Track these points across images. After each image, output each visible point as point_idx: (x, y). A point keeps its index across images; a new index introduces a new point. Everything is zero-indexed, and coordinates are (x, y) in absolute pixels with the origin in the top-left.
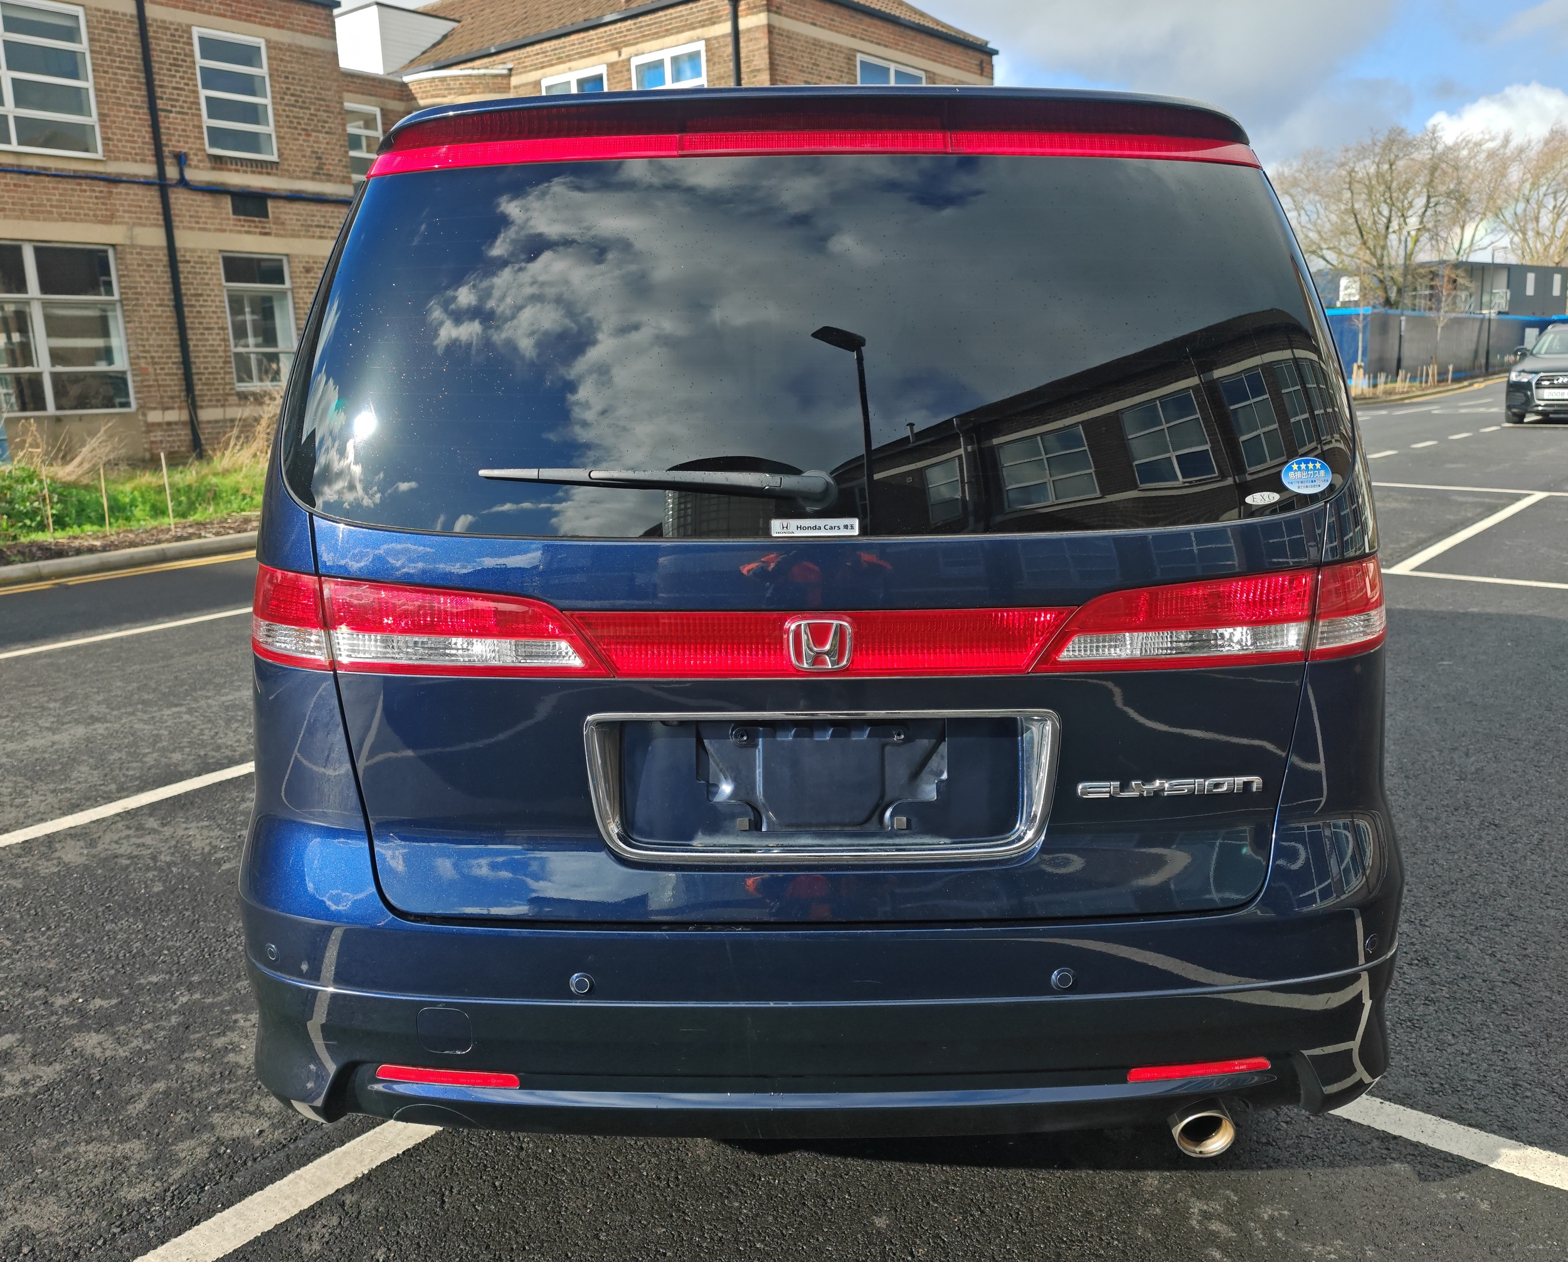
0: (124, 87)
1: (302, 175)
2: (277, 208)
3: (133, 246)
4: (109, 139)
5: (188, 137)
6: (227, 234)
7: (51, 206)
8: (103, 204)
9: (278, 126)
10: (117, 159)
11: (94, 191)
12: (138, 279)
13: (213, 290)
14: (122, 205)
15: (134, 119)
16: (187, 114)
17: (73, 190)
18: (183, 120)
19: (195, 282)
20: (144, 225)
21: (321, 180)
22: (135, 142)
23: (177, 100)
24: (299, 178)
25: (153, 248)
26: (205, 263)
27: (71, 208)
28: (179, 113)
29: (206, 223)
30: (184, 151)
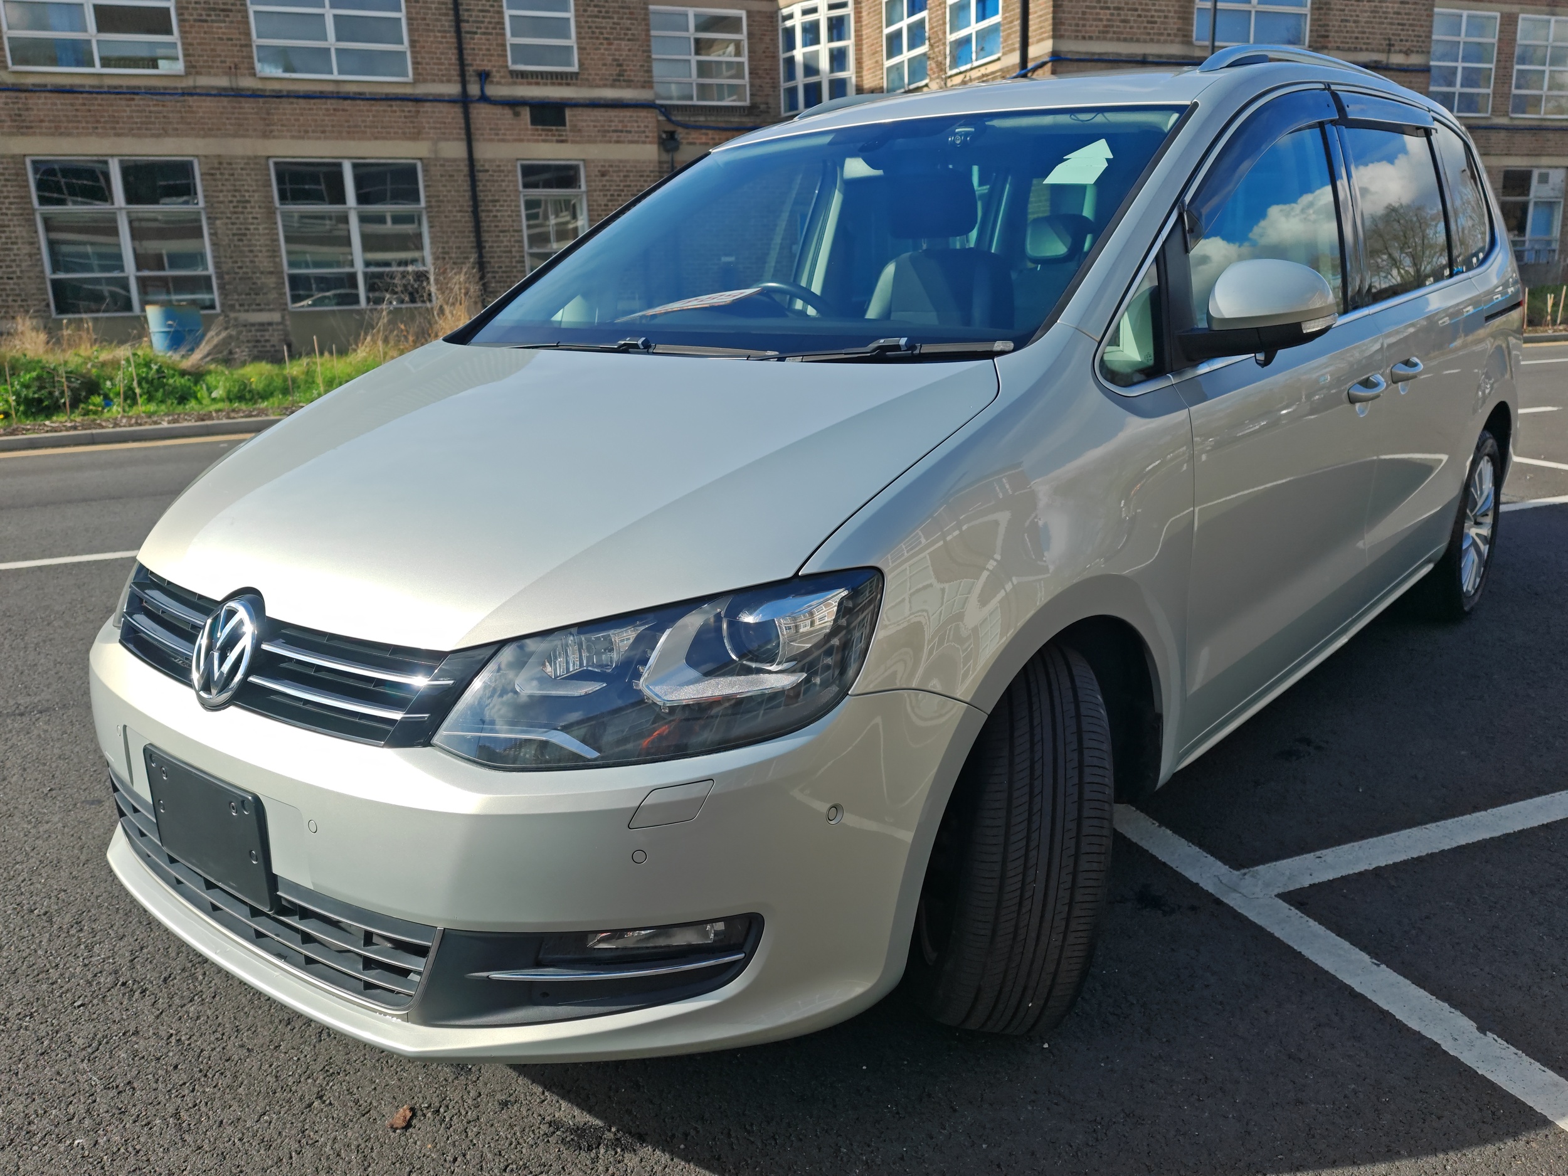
0: (434, 14)
1: (601, 83)
2: (574, 116)
3: (437, 159)
4: (418, 63)
5: (492, 55)
6: (525, 144)
7: (365, 127)
8: (412, 122)
9: (580, 37)
10: (425, 81)
11: (404, 111)
12: (441, 188)
13: (509, 196)
14: (429, 123)
15: (441, 43)
16: (491, 34)
17: (385, 111)
18: (488, 40)
19: (493, 189)
20: (447, 140)
21: (621, 87)
22: (442, 64)
23: (482, 22)
24: (598, 86)
25: (455, 160)
26: (503, 171)
27: (382, 128)
28: (484, 33)
29: (505, 134)
30: (487, 69)
